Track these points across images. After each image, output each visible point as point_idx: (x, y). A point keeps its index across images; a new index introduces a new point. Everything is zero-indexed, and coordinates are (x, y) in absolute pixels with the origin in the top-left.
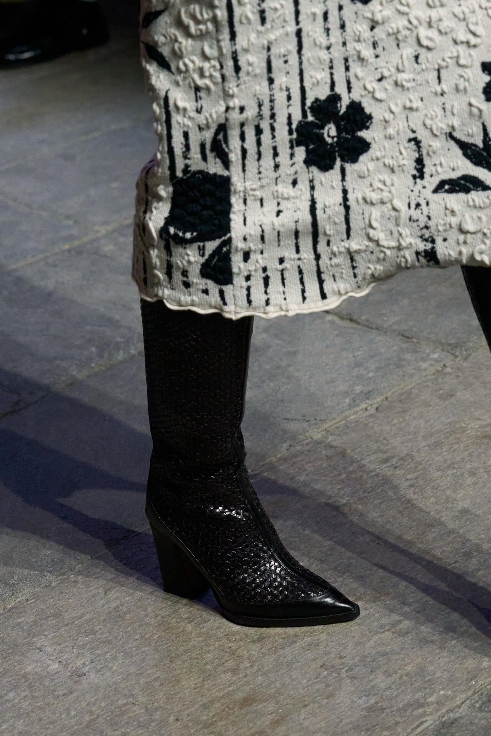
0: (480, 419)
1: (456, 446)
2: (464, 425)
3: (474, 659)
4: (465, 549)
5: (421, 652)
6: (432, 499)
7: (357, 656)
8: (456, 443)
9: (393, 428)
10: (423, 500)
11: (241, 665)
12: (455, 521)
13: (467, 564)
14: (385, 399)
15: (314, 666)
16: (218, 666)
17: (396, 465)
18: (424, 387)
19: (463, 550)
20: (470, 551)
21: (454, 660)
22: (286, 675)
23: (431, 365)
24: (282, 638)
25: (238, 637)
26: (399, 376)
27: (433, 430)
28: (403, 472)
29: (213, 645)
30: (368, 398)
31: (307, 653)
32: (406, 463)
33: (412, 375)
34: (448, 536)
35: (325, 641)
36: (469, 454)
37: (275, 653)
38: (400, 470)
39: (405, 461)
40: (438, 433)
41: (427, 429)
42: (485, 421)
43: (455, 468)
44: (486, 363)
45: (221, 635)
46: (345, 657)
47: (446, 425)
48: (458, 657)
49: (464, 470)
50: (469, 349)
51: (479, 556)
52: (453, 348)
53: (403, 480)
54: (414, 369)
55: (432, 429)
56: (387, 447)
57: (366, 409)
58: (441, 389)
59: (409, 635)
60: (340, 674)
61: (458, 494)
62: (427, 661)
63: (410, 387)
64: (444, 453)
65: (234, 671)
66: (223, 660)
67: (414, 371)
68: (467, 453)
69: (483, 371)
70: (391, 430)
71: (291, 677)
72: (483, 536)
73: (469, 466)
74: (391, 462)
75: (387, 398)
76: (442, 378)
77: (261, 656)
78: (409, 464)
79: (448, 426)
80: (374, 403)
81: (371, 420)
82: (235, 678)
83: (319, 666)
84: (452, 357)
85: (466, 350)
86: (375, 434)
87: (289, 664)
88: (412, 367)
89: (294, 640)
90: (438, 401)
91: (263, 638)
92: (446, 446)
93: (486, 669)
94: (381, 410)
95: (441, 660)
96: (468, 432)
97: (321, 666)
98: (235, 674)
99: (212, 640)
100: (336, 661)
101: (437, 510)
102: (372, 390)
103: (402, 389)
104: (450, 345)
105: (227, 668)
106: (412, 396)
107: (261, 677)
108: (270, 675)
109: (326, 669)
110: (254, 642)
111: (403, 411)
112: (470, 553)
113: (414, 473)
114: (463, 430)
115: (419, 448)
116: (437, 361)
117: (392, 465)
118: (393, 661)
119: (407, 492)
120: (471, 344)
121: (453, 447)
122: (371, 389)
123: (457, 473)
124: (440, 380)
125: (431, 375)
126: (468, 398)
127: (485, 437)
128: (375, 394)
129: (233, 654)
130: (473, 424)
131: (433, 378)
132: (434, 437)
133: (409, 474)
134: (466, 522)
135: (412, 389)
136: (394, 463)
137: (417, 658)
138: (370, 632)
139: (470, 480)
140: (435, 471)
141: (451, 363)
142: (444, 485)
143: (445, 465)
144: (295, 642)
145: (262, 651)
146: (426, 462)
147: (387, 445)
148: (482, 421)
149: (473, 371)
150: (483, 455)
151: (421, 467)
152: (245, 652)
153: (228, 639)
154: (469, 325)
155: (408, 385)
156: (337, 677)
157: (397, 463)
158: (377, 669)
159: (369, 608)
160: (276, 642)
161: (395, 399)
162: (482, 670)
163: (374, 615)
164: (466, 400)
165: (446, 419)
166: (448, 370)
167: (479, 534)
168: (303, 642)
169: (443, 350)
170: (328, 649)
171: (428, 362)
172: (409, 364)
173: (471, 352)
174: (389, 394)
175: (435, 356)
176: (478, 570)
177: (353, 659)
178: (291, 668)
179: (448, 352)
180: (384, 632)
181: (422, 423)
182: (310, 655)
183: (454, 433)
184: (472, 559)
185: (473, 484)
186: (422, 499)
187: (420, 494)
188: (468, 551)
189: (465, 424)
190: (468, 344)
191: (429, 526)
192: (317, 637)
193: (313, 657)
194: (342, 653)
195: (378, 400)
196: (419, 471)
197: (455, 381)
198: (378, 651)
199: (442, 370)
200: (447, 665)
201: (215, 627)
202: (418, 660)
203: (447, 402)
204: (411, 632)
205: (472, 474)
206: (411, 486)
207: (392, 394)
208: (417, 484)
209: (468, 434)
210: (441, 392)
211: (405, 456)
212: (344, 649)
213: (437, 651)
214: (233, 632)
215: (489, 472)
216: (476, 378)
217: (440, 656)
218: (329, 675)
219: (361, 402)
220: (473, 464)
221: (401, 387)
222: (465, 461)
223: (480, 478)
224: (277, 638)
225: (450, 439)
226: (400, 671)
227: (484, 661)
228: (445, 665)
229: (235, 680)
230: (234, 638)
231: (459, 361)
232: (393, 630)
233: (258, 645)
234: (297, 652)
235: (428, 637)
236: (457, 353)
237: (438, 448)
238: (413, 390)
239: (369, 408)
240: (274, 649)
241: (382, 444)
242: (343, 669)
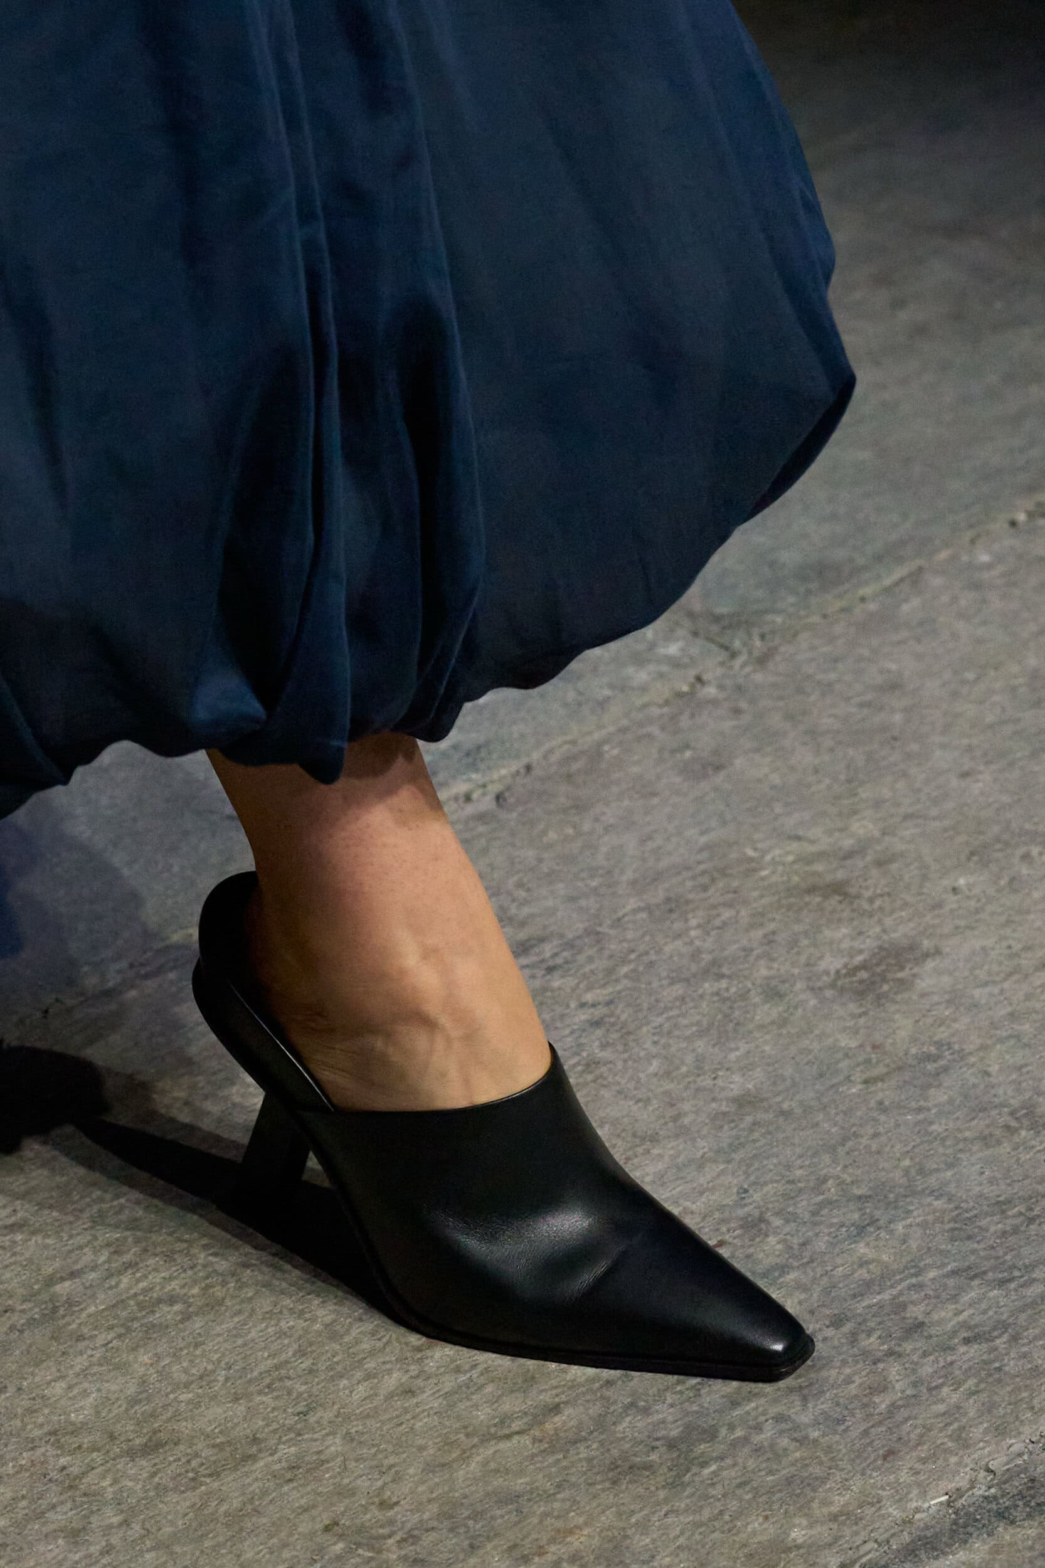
0: (798, 838)
1: (727, 914)
2: (750, 853)
3: (766, 1518)
4: (746, 1209)
5: (616, 1495)
6: (655, 1063)
7: (429, 1501)
8: (729, 905)
9: (546, 855)
10: (630, 1063)
11: (94, 1519)
12: (721, 1127)
13: (752, 1250)
14: (522, 771)
15: (303, 1528)
16: (27, 1519)
17: (551, 963)
18: (639, 739)
19: (741, 1212)
20: (761, 1213)
21: (710, 1520)
22: (223, 1551)
23: (661, 675)
24: (214, 1446)
25: (86, 1440)
26: (566, 705)
27: (664, 863)
28: (571, 982)
29: (14, 1459)
30: (473, 767)
31: (286, 1488)
32: (581, 958)
33: (602, 704)
34: (700, 1167)
35: (341, 1458)
36: (765, 936)
37: (194, 1489)
38: (563, 977)
39: (580, 952)
40: (679, 873)
41: (644, 860)
42: (813, 842)
43: (723, 976)
44: (819, 677)
45: (37, 1433)
46: (397, 1503)
47: (701, 850)
48: (721, 1513)
49: (749, 985)
50: (773, 632)
51: (787, 1229)
52: (724, 628)
53: (573, 1005)
54: (611, 686)
55: (658, 860)
56: (526, 910)
57: (468, 798)
58: (687, 747)
59: (581, 1447)
60: (380, 1552)
61: (732, 1050)
62: (633, 1520)
63: (596, 736)
64: (693, 933)
65: (75, 1535)
66: (44, 1503)
67: (607, 692)
68: (759, 934)
69: (813, 698)
70: (540, 860)
71: (239, 1556)
72: (799, 1173)
73: (764, 972)
74: (538, 954)
75: (528, 768)
76: (693, 716)
77: (152, 1494)
78: (590, 959)
79: (705, 855)
80: (492, 782)
81: (481, 829)
82: (77, 1557)
83: (319, 1526)
84: (723, 655)
85: (762, 637)
86: (493, 869)
87: (236, 1519)
88: (605, 680)
89: (250, 1452)
90: (678, 780)
91: (159, 1445)
92: (700, 913)
93: (798, 1547)
94: (511, 800)
95: (669, 1520)
96: (764, 873)
97: (327, 1529)
98: (76, 1543)
99: (10, 1447)
100: (368, 1516)
101: (667, 1093)
102: (487, 743)
103: (574, 742)
104: (717, 619)
105: (52, 1527)
106: (603, 766)
107: (153, 1554)
108: (177, 1549)
109: (341, 1537)
110: (132, 1454)
111: (577, 807)
112: (761, 1219)
113: (604, 986)
114: (751, 868)
115: (620, 914)
116: (675, 663)
117: (543, 961)
118: (535, 1520)
119: (583, 1040)
120: (779, 620)
121: (719, 915)
122: (482, 739)
123: (727, 990)
124: (685, 721)
125: (660, 706)
126: (766, 775)
127: (812, 890)
128: (495, 756)
129: (71, 1487)
130: (777, 852)
131: (662, 716)
132: (666, 885)
133: (589, 988)
134: (752, 1131)
135: (600, 744)
136: (548, 955)
137: (603, 1512)
138: (468, 1435)
139: (767, 1012)
140: (665, 982)
141: (719, 671)
142: (692, 1025)
143: (694, 968)
144: (252, 1458)
145: (156, 1480)
146: (640, 956)
147: (526, 902)
148: (805, 844)
149: (781, 698)
150: (806, 942)
151: (625, 969)
152: (106, 1483)
153: (58, 1445)
154: (772, 564)
155: (590, 733)
156: (371, 1559)
157: (555, 955)
158: (488, 1538)
159: (467, 1367)
160: (197, 1455)
161: (553, 769)
162: (789, 1550)
163: (481, 1388)
164: (759, 781)
165: (702, 833)
166: (711, 691)
167: (788, 1167)
168: (276, 1457)
169: (695, 634)
170: (346, 1481)
171: (652, 667)
172: (595, 669)
173: (777, 641)
174: (536, 756)
175: (673, 649)
176: (784, 1269)
177: (418, 1511)
178: (241, 1529)
179: (710, 640)
180: (508, 1437)
181: (630, 842)
182: (296, 1496)
183: (725, 875)
184: (767, 1236)
185: (773, 1023)
186: (625, 1061)
187: (620, 1048)
188: (756, 1213)
189: (755, 849)
190: (769, 617)
191: (643, 1139)
192: (315, 1447)
193: (303, 1501)
194: (389, 1493)
195: (503, 772)
196: (617, 981)
197: (728, 725)
198: (490, 1488)
199: (692, 693)
200: (687, 1534)
201: (19, 1411)
202: (608, 1518)
203: (705, 786)
204: (586, 1439)
205: (773, 994)
206: (596, 1023)
207: (545, 757)
208: (612, 1020)
209: (763, 879)
210: (688, 754)
211: (579, 937)
212: (393, 1481)
213: (662, 1494)
214: (72, 1424)
215: (820, 989)
216: (790, 717)
217: (665, 1509)
218: (350, 1551)
219: (454, 777)
220: (776, 966)
221: (569, 738)
222: (752, 959)
223: (796, 1008)
224: (200, 1446)
225: (709, 893)
226: (553, 1548)
227: (794, 1526)
228: (682, 1533)
229: (77, 1563)
230: (74, 1441)
231: (743, 666)
232: (537, 1433)
233: (144, 1463)
234: (256, 1485)
235: (635, 1455)
236: (737, 644)
237: (674, 916)
238: (606, 748)
239: (475, 796)
240: (191, 1475)
241: (514, 900)
242: (390, 1537)
